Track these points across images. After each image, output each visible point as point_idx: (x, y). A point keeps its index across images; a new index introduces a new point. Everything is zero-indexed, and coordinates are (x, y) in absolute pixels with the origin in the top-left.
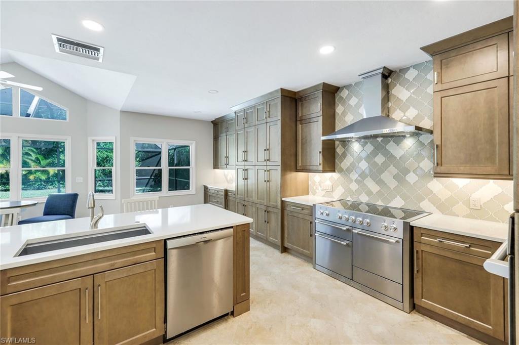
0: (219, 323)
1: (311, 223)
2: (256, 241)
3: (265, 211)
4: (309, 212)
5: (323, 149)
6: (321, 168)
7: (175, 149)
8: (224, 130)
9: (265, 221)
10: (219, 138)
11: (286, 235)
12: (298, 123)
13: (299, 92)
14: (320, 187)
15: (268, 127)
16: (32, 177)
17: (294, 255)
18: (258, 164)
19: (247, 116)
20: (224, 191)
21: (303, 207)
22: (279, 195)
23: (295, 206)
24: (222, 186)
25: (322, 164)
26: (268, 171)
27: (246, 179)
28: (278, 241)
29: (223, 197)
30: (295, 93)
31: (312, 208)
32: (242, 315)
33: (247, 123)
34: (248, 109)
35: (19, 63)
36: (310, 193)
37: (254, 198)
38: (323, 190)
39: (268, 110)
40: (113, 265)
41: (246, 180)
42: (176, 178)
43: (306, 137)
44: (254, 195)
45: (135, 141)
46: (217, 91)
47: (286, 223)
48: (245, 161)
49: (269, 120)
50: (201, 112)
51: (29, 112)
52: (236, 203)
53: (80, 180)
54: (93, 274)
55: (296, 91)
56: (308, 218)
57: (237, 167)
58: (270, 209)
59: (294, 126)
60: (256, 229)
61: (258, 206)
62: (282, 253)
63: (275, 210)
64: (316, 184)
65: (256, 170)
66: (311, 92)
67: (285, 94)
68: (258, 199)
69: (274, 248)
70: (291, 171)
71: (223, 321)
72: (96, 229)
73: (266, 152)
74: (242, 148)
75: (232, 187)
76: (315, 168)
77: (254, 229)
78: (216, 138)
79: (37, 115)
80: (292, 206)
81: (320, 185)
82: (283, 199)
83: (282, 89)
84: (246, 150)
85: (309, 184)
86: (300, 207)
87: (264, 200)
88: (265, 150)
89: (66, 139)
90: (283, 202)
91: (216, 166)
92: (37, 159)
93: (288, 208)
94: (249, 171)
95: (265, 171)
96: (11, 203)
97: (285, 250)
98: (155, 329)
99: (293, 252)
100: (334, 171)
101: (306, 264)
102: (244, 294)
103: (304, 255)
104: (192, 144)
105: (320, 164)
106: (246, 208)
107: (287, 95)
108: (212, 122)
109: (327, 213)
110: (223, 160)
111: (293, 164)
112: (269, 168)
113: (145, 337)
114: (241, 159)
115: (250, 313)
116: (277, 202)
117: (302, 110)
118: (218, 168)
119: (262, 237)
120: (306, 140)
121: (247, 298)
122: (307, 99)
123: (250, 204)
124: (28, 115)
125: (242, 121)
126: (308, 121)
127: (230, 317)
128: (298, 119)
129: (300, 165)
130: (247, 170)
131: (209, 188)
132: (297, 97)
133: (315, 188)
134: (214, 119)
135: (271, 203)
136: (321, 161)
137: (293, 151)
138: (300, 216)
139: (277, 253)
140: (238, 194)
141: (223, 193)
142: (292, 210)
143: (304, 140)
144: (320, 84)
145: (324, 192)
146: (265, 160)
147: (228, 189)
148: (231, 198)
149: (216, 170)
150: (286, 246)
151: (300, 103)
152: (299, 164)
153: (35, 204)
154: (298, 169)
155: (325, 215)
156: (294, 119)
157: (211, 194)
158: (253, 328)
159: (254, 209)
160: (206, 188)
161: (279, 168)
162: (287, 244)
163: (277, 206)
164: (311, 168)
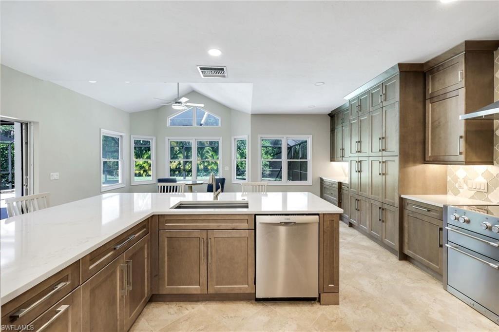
0: (304, 304)
1: (441, 229)
2: (370, 241)
3: (380, 208)
4: (438, 215)
5: (466, 132)
6: (462, 158)
7: (300, 144)
8: (340, 121)
9: (380, 220)
10: (336, 130)
11: (406, 240)
12: (428, 102)
13: (428, 62)
14: (465, 185)
15: (384, 112)
16: (209, 168)
17: (417, 266)
18: (373, 154)
19: (360, 104)
20: (337, 183)
21: (429, 208)
22: (397, 191)
23: (419, 206)
24: (337, 179)
25: (464, 153)
26: (383, 162)
27: (360, 171)
28: (396, 245)
29: (337, 190)
30: (421, 65)
31: (442, 211)
32: (330, 306)
33: (360, 111)
34: (362, 96)
35: (197, 91)
36: (450, 192)
37: (368, 193)
38: (471, 189)
39: (384, 92)
40: (219, 226)
41: (359, 173)
42: (301, 170)
43: (439, 119)
44: (368, 189)
45: (261, 137)
46: (324, 83)
47: (406, 225)
48: (359, 152)
49: (385, 104)
50: (314, 106)
51: (202, 123)
52: (350, 197)
53: (227, 168)
54: (207, 230)
55: (423, 62)
56: (436, 222)
57: (350, 159)
58: (385, 206)
59: (420, 106)
60: (369, 227)
61: (372, 202)
62: (400, 260)
63: (392, 208)
64: (459, 180)
65: (370, 162)
66: (447, 58)
67: (404, 69)
68: (372, 194)
69: (391, 252)
70: (415, 162)
71: (309, 304)
72: (216, 200)
73: (381, 141)
74: (355, 139)
75: (345, 180)
76: (453, 158)
77: (368, 226)
78: (333, 131)
79: (206, 124)
80: (415, 205)
81: (465, 182)
82: (403, 196)
83: (400, 65)
84: (359, 140)
85: (448, 180)
86: (426, 208)
87: (379, 195)
88: (380, 139)
89: (219, 139)
90: (402, 200)
91: (332, 159)
92: (212, 155)
93: (409, 208)
94: (363, 163)
95: (380, 162)
96: (193, 182)
97: (404, 257)
98: (247, 286)
99: (416, 262)
100: (492, 163)
101: (434, 281)
102: (333, 286)
103: (431, 269)
104: (309, 138)
105: (461, 153)
106: (359, 202)
107: (408, 70)
108: (329, 115)
109: (466, 218)
110: (339, 153)
111: (419, 153)
112: (384, 159)
113: (240, 289)
114: (354, 150)
115: (338, 307)
116: (394, 199)
117: (433, 85)
118: (334, 161)
119: (376, 237)
120: (439, 122)
121: (336, 290)
122: (441, 68)
123: (364, 198)
124: (201, 125)
125: (355, 109)
126: (441, 97)
127: (317, 303)
128: (428, 97)
129: (430, 155)
130: (360, 162)
131: (324, 180)
132: (425, 69)
133: (457, 185)
134: (330, 112)
135: (386, 199)
136: (463, 149)
137: (419, 137)
138: (425, 218)
139: (394, 259)
140: (351, 188)
141: (337, 186)
142: (414, 210)
143: (437, 123)
144: (461, 44)
145: (472, 193)
146: (380, 151)
147: (342, 181)
148: (345, 192)
149: (333, 163)
150: (406, 253)
151: (430, 76)
152: (428, 153)
153: (202, 184)
154: (426, 160)
155: (462, 220)
156: (421, 99)
157: (326, 186)
158: (337, 322)
159: (368, 205)
160: (322, 180)
161: (397, 159)
162: (407, 251)
163: (394, 203)
164: (446, 158)
